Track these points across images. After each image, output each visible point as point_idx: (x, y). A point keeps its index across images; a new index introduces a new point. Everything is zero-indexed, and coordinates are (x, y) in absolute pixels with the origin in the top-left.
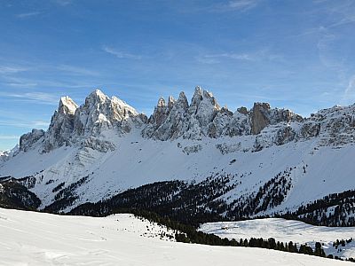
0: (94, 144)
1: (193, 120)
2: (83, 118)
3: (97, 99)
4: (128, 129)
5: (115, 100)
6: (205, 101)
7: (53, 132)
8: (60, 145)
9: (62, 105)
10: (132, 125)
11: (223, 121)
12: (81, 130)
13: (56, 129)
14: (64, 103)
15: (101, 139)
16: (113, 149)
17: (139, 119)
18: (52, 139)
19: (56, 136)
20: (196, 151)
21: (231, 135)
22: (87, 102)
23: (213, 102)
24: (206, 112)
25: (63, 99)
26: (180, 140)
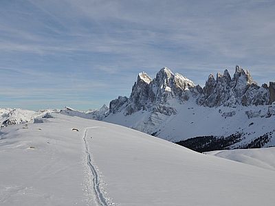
0: (162, 109)
1: (231, 92)
2: (155, 90)
3: (165, 75)
4: (186, 98)
5: (177, 76)
6: (242, 77)
7: (134, 99)
8: (139, 110)
9: (139, 79)
10: (190, 95)
11: (253, 94)
12: (153, 98)
13: (136, 97)
14: (142, 78)
15: (167, 106)
16: (175, 113)
17: (195, 90)
18: (132, 104)
19: (136, 102)
20: (231, 116)
21: (256, 104)
22: (157, 77)
23: (247, 79)
24: (241, 86)
25: (140, 74)
26: (221, 107)
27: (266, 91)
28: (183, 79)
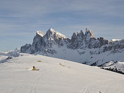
0: (49, 51)
1: (84, 42)
2: (46, 40)
3: (51, 33)
4: (62, 45)
5: (57, 33)
6: (88, 34)
7: (34, 46)
8: (37, 51)
10: (64, 43)
11: (93, 43)
12: (45, 45)
13: (35, 44)
14: (38, 34)
15: (52, 49)
16: (56, 53)
18: (34, 48)
19: (35, 47)
20: (83, 53)
22: (47, 33)
23: (91, 35)
24: (88, 39)
25: (38, 32)
26: (79, 49)
27: (99, 41)
28: (60, 34)
